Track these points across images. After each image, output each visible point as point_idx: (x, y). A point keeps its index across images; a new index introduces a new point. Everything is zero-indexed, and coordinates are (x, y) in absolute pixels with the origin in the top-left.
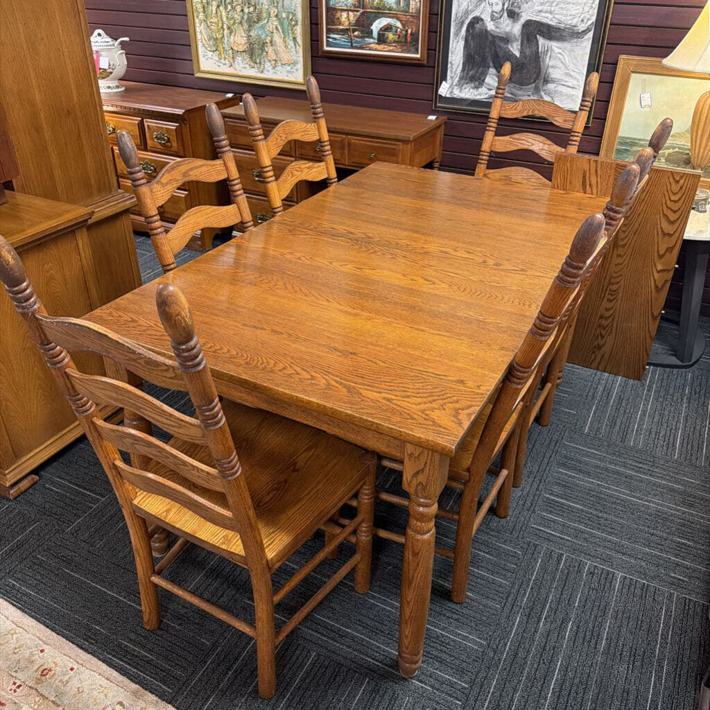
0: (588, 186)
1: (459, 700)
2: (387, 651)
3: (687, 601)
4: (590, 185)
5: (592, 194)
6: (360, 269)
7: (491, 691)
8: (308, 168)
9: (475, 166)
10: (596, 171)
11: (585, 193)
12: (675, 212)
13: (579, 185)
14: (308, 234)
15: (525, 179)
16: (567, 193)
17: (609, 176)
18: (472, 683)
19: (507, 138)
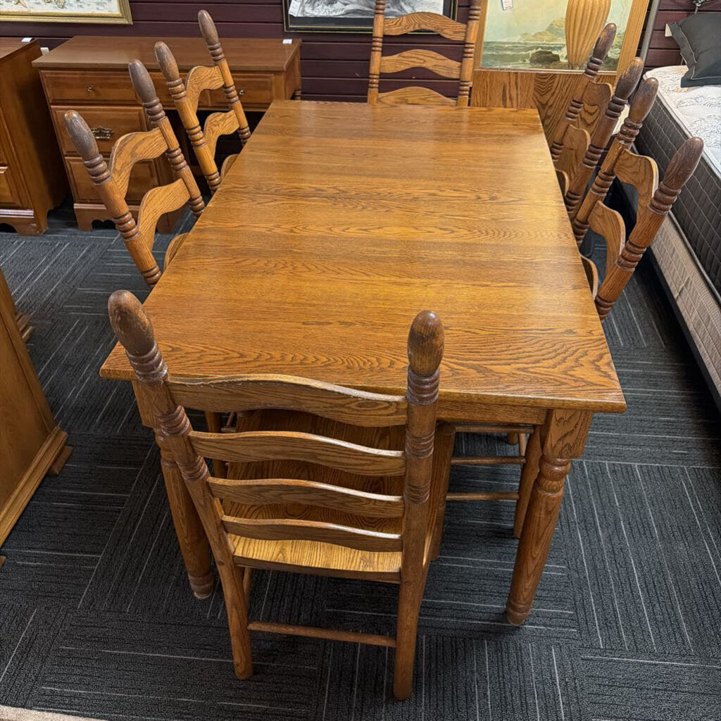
0: (508, 100)
1: (573, 628)
2: (488, 608)
3: (660, 469)
4: (511, 98)
5: (512, 107)
6: (365, 230)
7: (594, 608)
8: (222, 120)
9: (367, 91)
10: (516, 84)
11: (505, 107)
12: (591, 114)
13: (498, 100)
14: (276, 200)
15: (422, 99)
16: (489, 110)
17: (529, 88)
18: (575, 608)
19: (395, 57)
